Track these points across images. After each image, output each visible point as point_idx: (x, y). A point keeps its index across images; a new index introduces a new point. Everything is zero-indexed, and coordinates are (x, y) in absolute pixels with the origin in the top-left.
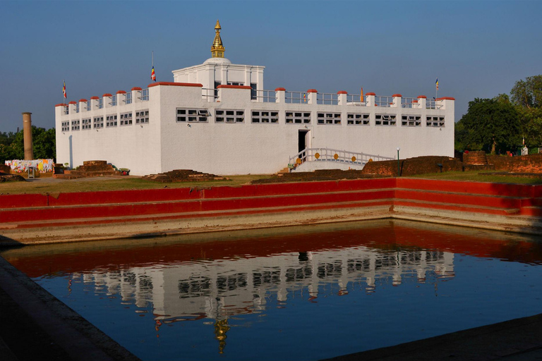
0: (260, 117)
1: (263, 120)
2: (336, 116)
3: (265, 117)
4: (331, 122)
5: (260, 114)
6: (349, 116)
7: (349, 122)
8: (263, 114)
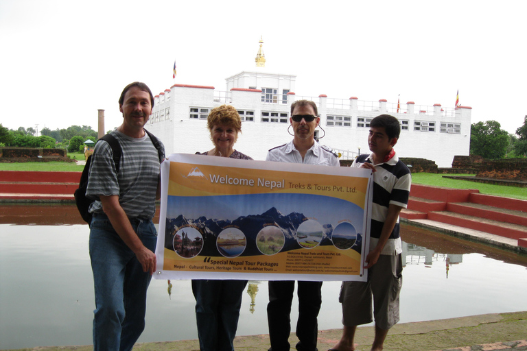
0: (270, 117)
1: (272, 120)
2: (346, 119)
3: (275, 117)
4: (340, 124)
5: (270, 114)
6: (359, 120)
7: (359, 125)
8: (273, 115)
